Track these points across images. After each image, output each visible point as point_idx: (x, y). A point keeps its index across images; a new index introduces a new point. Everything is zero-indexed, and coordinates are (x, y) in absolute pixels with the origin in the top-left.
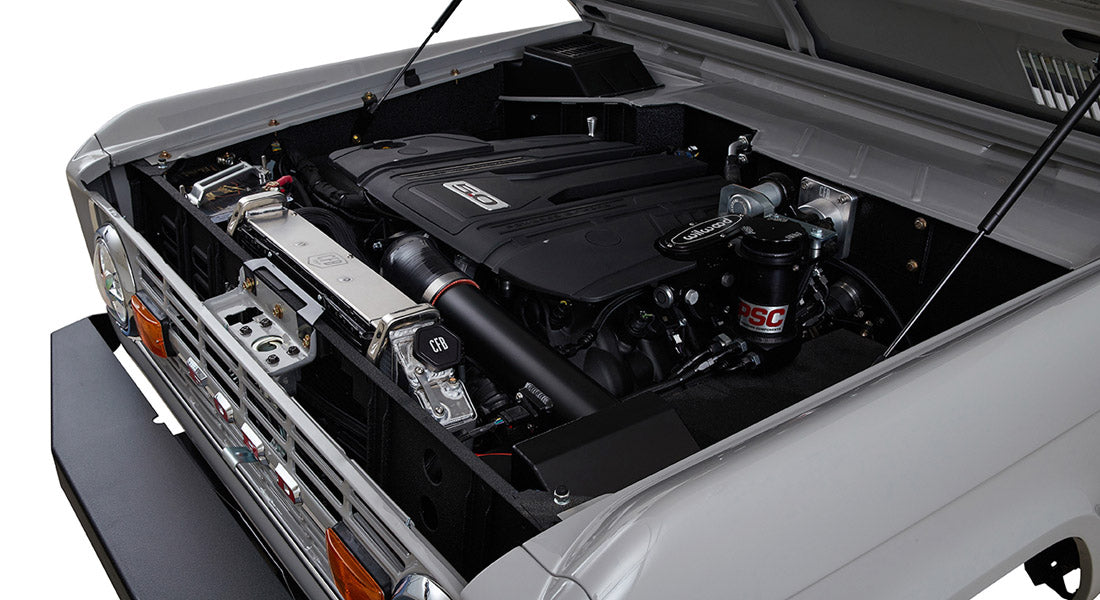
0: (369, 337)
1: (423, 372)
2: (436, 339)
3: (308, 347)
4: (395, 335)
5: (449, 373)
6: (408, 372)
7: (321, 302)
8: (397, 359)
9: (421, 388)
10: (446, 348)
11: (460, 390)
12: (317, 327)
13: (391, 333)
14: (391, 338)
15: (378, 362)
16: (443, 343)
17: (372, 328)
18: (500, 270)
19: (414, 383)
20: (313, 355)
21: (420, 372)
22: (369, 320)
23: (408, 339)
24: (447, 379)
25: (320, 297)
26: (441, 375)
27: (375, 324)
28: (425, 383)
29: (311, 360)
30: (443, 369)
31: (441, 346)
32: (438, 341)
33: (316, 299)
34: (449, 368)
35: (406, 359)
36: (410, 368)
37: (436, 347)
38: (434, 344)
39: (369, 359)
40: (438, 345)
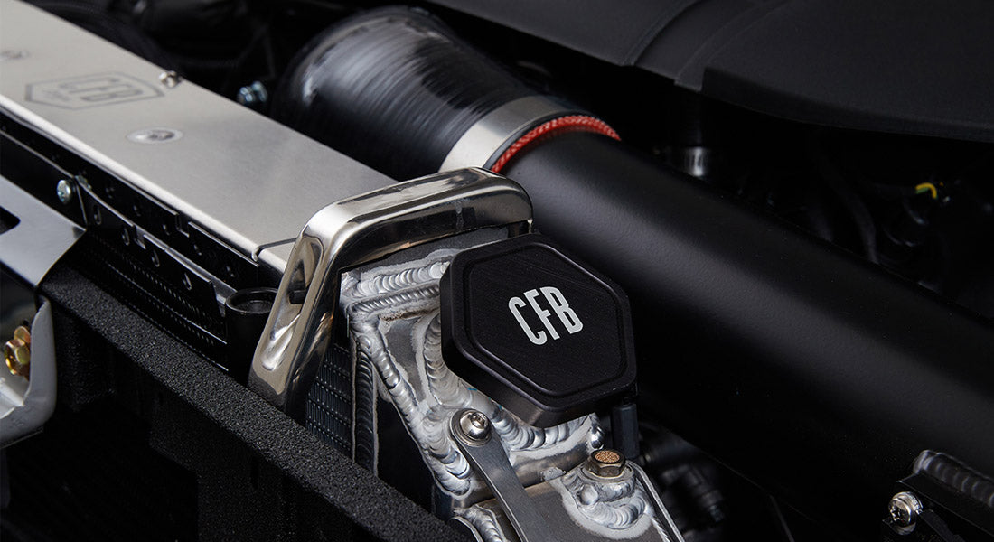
0: (257, 308)
1: (489, 432)
2: (531, 295)
3: (25, 371)
4: (363, 287)
5: (585, 432)
6: (427, 430)
7: (68, 208)
8: (376, 383)
9: (484, 497)
10: (576, 327)
11: (636, 500)
12: (56, 290)
13: (346, 281)
14: (347, 299)
15: (296, 402)
16: (563, 309)
17: (268, 276)
18: (711, 75)
19: (455, 475)
20: (46, 401)
21: (476, 429)
22: (251, 246)
23: (415, 305)
24: (578, 458)
25: (64, 189)
26: (558, 441)
27: (278, 260)
28: (494, 475)
29: (37, 418)
30: (564, 415)
31: (554, 319)
32: (542, 301)
33: (50, 198)
34: (585, 412)
35: (415, 382)
36: (432, 416)
37: (537, 326)
38: (527, 312)
39: (263, 391)
40: (544, 315)
